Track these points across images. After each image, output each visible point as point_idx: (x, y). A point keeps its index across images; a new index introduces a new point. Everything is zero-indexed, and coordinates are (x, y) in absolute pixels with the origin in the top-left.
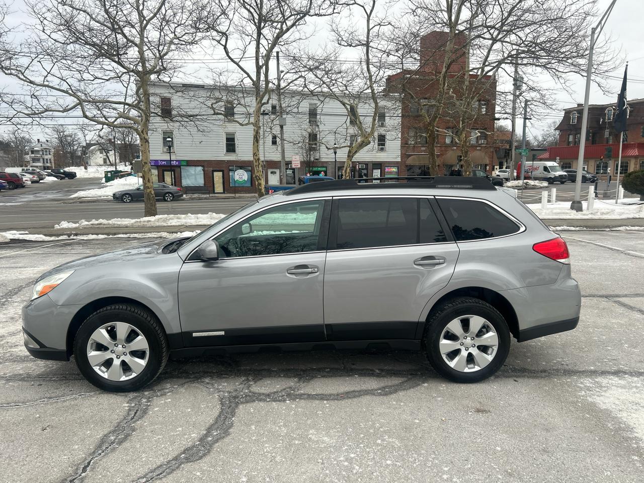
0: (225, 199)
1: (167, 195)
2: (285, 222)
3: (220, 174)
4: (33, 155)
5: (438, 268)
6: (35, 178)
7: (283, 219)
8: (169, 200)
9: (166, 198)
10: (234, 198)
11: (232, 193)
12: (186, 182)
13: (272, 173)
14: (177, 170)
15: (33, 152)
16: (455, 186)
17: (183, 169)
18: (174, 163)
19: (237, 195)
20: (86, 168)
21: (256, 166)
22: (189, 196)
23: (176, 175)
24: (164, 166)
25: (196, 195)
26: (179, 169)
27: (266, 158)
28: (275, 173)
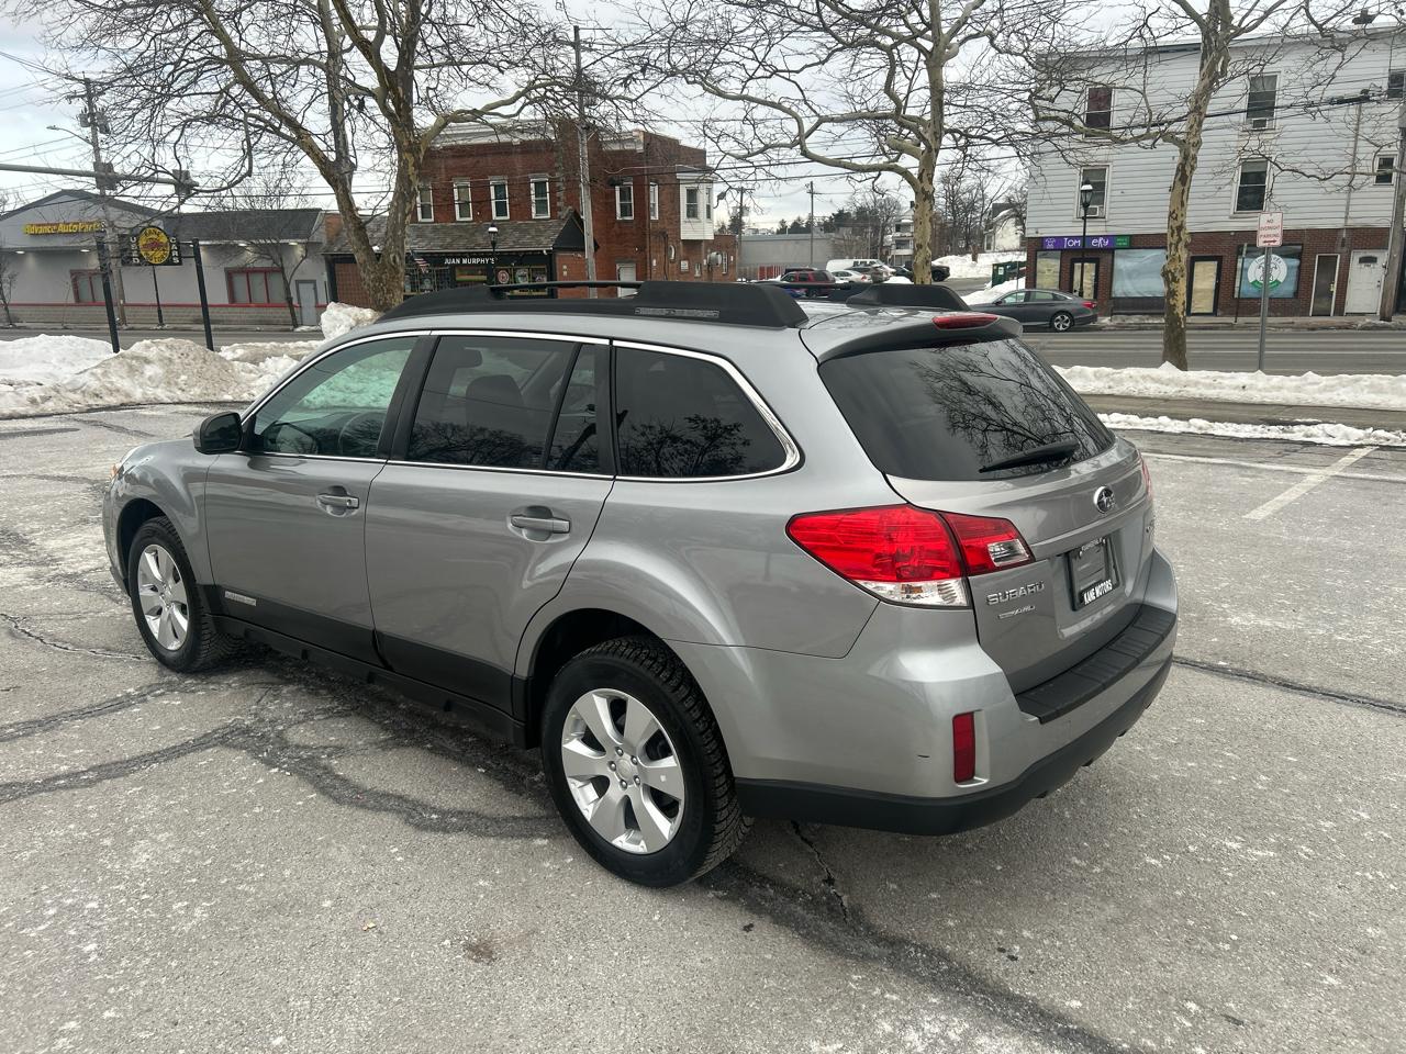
0: (1211, 329)
1: (1059, 317)
2: (1212, 393)
3: (1213, 266)
4: (898, 234)
5: (555, 541)
6: (866, 281)
7: (1209, 386)
8: (1061, 328)
9: (1056, 324)
10: (1230, 326)
11: (1231, 314)
12: (1123, 287)
13: (1362, 260)
14: (1105, 259)
15: (898, 228)
16: (678, 312)
17: (1121, 256)
18: (1100, 243)
19: (1241, 320)
20: (974, 259)
21: (1171, 244)
22: (1118, 320)
23: (1101, 270)
24: (1074, 250)
25: (1135, 319)
26: (1110, 257)
27: (1350, 222)
28: (1373, 260)
